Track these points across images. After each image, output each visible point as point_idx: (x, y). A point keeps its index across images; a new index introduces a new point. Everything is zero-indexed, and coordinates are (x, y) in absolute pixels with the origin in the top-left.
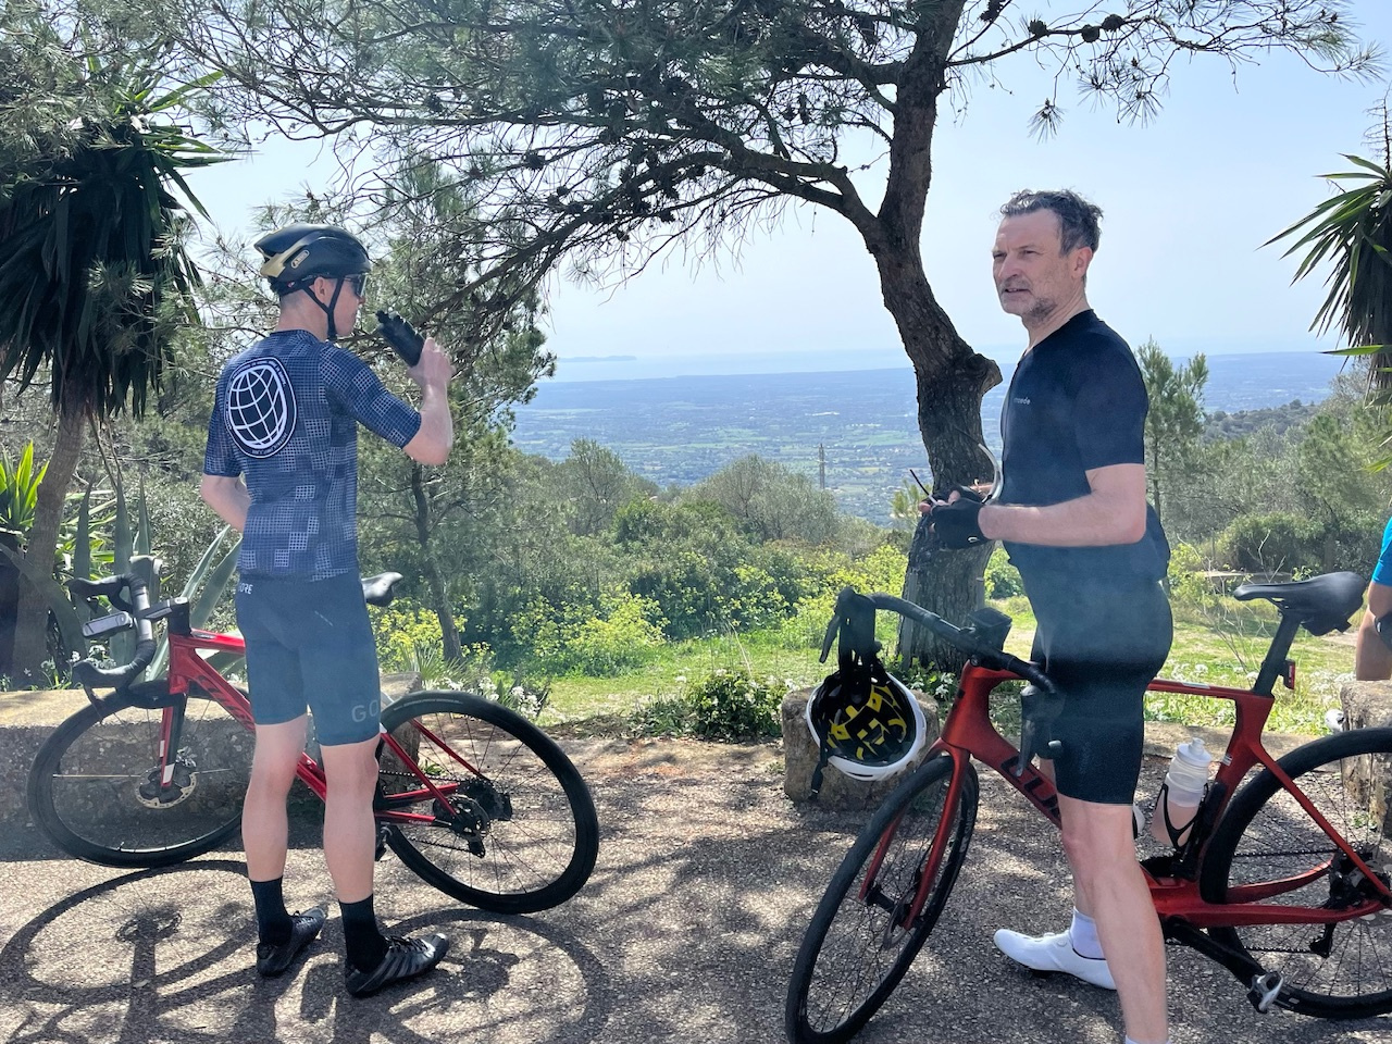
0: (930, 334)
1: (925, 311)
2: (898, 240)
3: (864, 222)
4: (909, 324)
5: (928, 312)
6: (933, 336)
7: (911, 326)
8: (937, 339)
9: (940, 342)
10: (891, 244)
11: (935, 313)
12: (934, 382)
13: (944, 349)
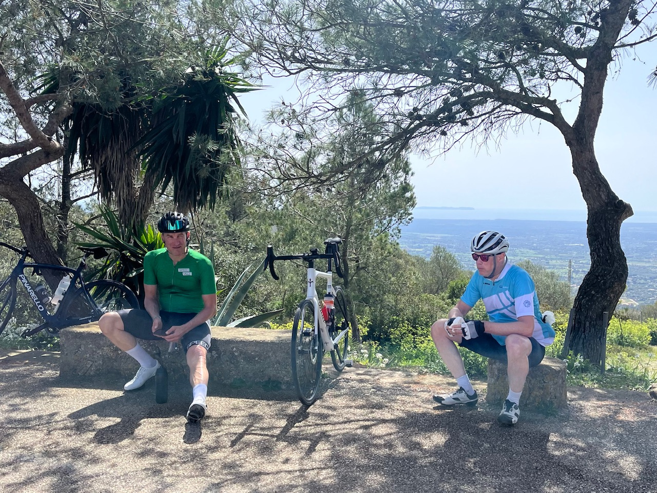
0: (596, 188)
1: (594, 177)
2: (582, 139)
3: (564, 129)
4: (585, 182)
5: (595, 177)
6: (597, 189)
7: (586, 184)
8: (599, 190)
9: (601, 193)
10: (578, 141)
11: (599, 178)
12: (596, 213)
13: (603, 197)
